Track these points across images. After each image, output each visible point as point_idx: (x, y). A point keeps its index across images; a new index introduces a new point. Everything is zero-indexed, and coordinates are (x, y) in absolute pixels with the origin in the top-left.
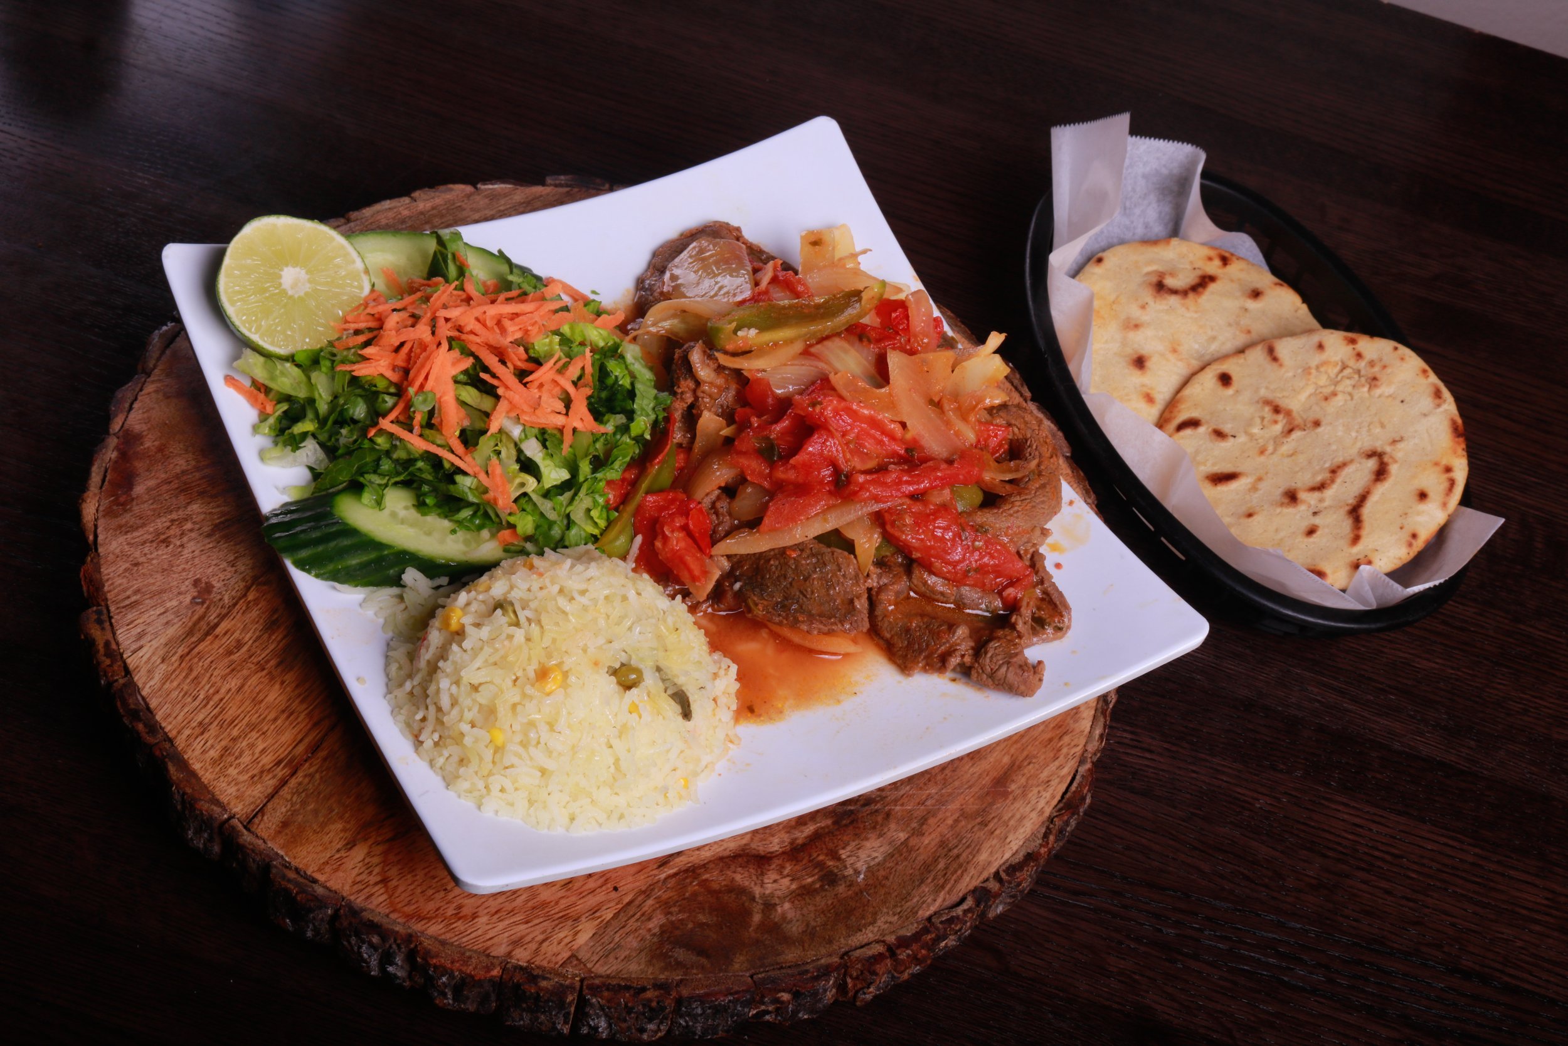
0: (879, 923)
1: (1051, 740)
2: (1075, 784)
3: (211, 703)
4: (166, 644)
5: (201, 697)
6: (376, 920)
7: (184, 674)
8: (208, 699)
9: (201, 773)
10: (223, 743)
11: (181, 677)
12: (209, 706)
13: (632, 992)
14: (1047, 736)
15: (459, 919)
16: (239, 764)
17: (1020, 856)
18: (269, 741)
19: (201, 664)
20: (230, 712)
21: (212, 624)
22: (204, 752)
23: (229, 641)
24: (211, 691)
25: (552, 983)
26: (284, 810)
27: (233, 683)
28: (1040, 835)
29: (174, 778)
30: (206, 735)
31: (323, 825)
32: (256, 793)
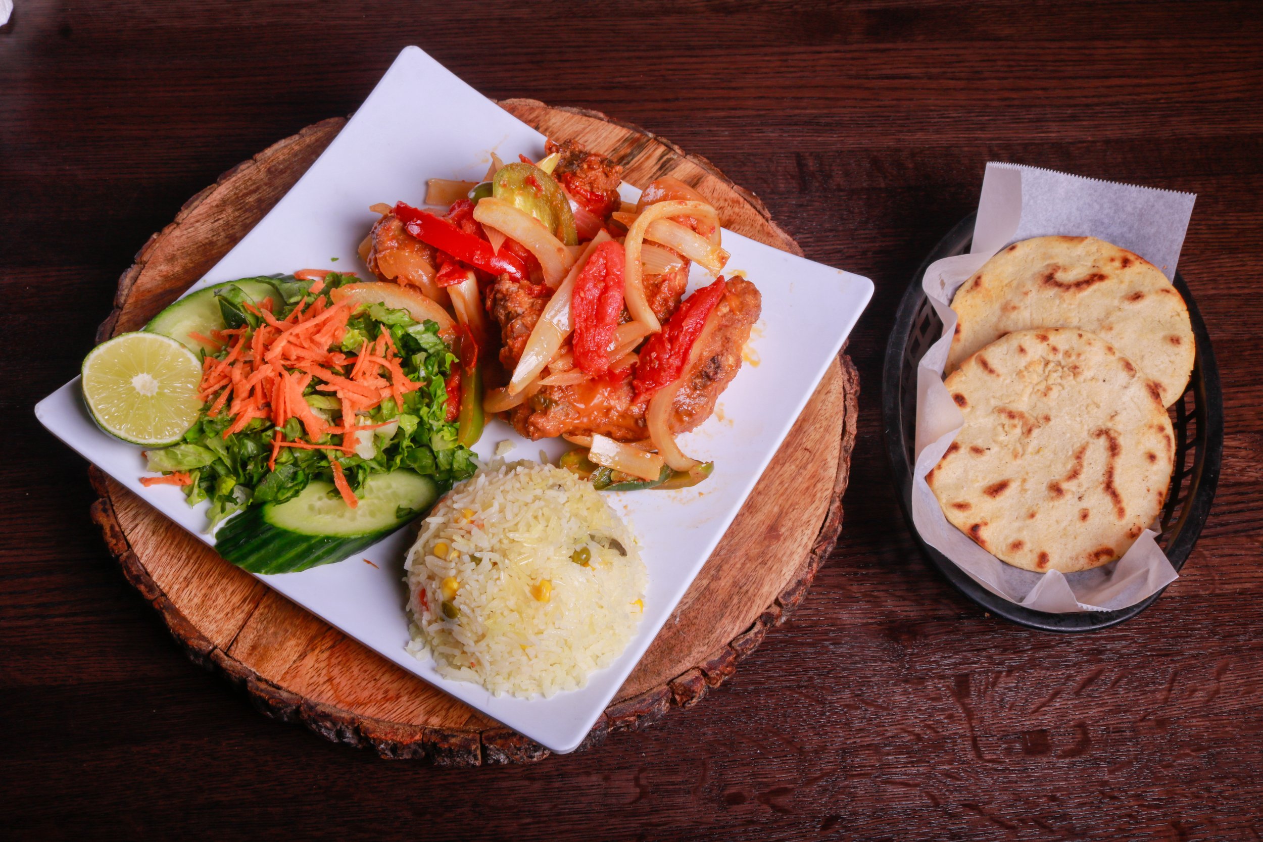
0: (694, 654)
1: (807, 488)
2: (828, 520)
6: (327, 710)
9: (189, 617)
10: (203, 591)
14: (805, 485)
15: (387, 700)
16: (216, 606)
17: (793, 584)
22: (190, 600)
25: (459, 739)
26: (252, 636)
28: (806, 565)
29: (171, 624)
30: (190, 587)
31: (281, 644)
32: (231, 626)
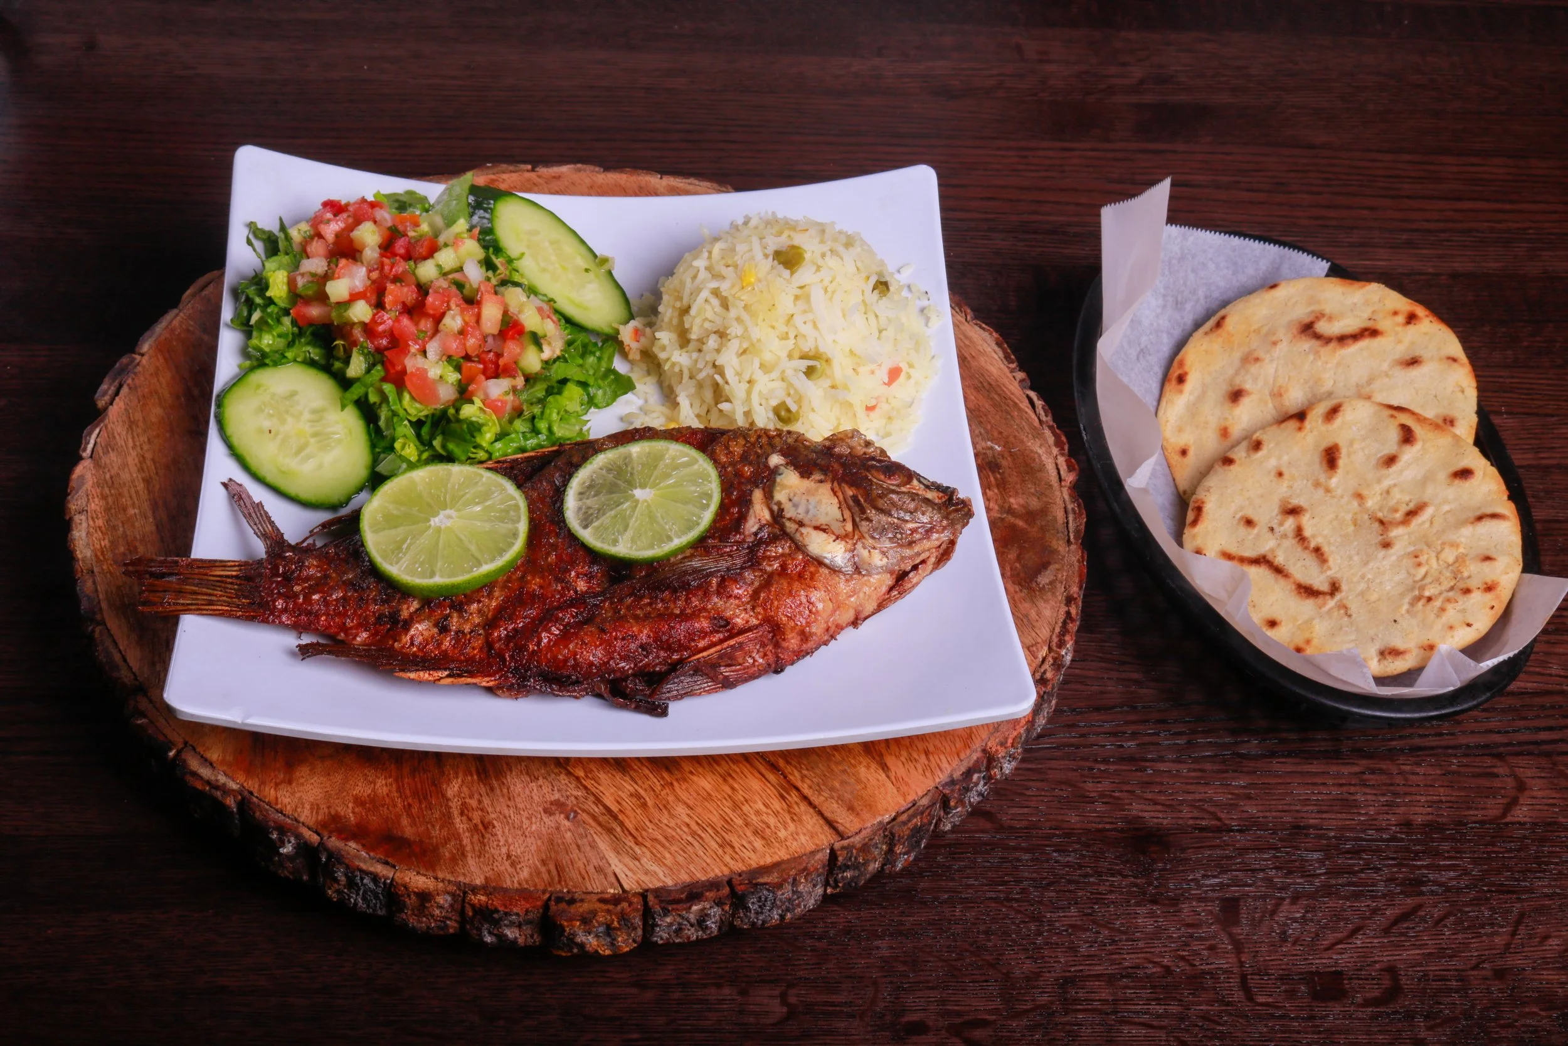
0: (1039, 452)
3: (700, 832)
4: (618, 853)
5: (690, 838)
6: (963, 769)
7: (658, 846)
8: (694, 834)
9: (776, 859)
10: (749, 833)
11: (661, 849)
12: (703, 835)
13: (1068, 621)
16: (776, 827)
18: (757, 798)
19: (650, 831)
20: (714, 820)
21: (604, 811)
22: (754, 850)
23: (629, 803)
24: (686, 829)
25: (1049, 670)
26: (835, 805)
27: (681, 810)
29: (776, 880)
30: (736, 845)
31: (859, 781)
32: (811, 821)
